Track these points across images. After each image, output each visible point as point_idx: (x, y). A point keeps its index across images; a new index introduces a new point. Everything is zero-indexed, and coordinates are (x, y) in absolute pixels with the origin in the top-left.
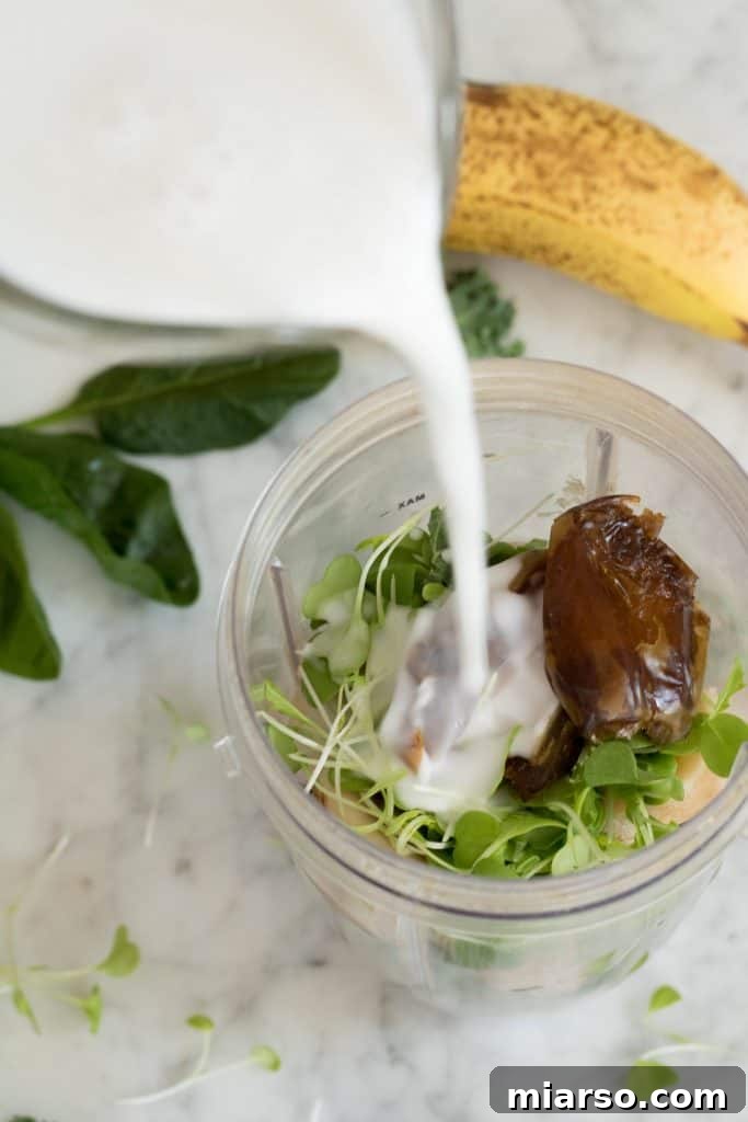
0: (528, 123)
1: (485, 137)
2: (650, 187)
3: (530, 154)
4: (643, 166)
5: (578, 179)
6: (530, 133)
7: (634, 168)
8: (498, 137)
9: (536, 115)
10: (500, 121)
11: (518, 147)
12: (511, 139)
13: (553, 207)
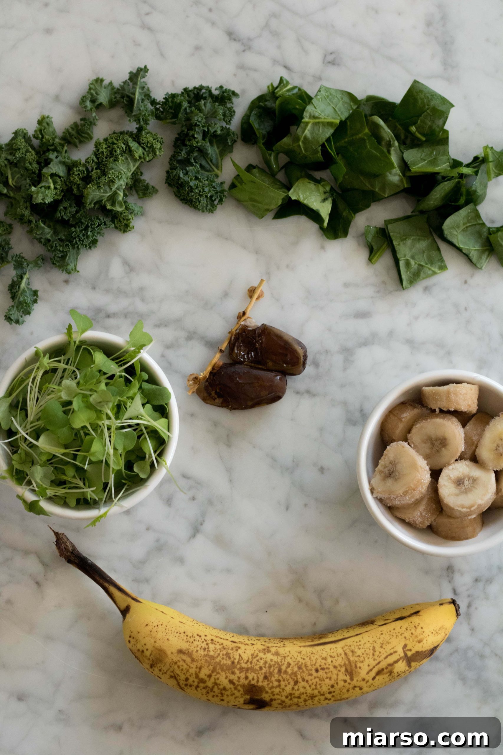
0: (234, 678)
1: (253, 670)
2: (180, 651)
3: (233, 663)
4: (184, 661)
5: (212, 653)
6: (233, 673)
7: (188, 660)
8: (247, 670)
9: (231, 682)
10: (247, 678)
11: (238, 666)
12: (241, 669)
13: (221, 641)
